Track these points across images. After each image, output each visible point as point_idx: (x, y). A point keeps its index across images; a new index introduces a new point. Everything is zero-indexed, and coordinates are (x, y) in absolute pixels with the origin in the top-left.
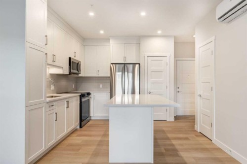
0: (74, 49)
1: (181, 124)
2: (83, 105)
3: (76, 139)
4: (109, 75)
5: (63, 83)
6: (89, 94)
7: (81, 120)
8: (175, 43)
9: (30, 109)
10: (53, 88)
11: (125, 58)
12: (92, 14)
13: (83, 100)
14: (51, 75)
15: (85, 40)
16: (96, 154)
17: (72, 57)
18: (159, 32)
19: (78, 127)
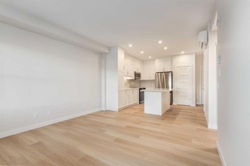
0: (137, 67)
1: (199, 108)
2: (141, 93)
3: (136, 107)
4: (154, 79)
5: (133, 83)
6: (144, 89)
7: (140, 100)
8: (196, 56)
9: (120, 91)
10: (128, 85)
11: (164, 69)
12: (142, 52)
13: (141, 90)
14: (128, 80)
15: (143, 61)
16: (141, 111)
17: (136, 71)
18: (183, 53)
19: (139, 103)
